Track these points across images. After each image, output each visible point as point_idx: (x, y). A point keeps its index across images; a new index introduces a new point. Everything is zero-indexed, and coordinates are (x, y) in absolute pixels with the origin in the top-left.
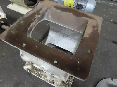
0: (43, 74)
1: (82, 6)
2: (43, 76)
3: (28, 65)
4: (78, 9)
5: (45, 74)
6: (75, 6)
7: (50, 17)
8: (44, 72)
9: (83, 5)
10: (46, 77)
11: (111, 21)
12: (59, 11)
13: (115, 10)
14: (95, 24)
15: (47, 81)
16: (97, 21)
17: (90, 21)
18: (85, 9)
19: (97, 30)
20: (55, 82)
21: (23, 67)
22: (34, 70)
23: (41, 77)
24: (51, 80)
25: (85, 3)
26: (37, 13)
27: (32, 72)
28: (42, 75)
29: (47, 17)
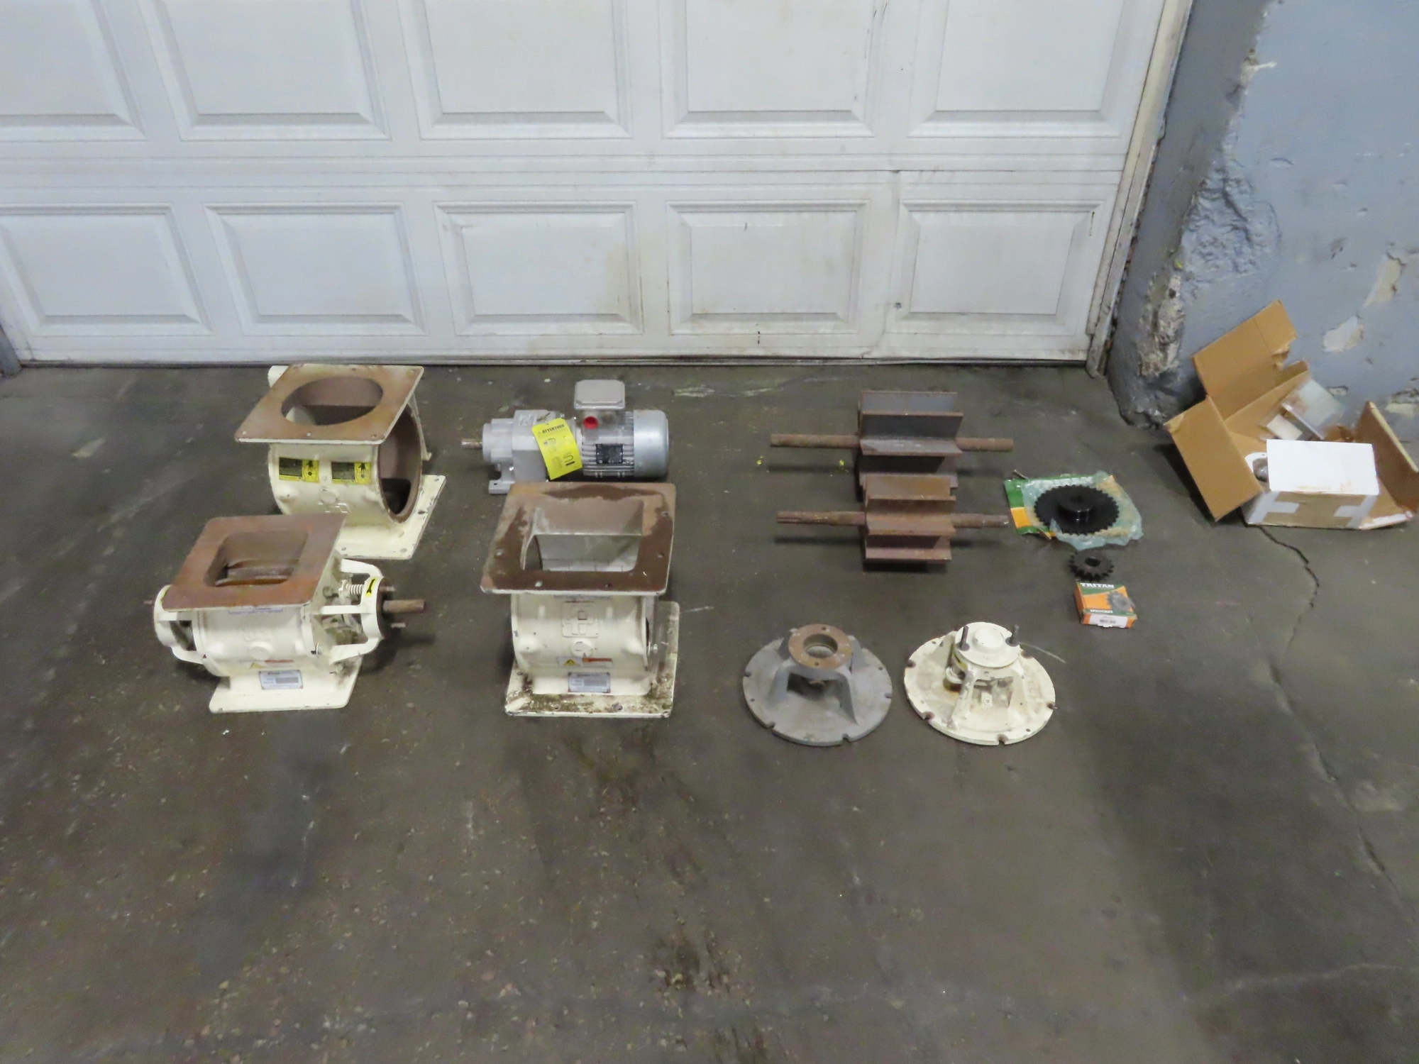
0: (578, 700)
1: (619, 447)
2: (579, 707)
3: (516, 698)
4: (605, 462)
5: (584, 698)
6: (590, 456)
7: (545, 522)
8: (577, 696)
9: (620, 442)
10: (591, 704)
11: (759, 463)
12: (565, 501)
13: (766, 409)
14: (659, 505)
15: (599, 711)
16: (663, 496)
17: (647, 500)
18: (632, 455)
19: (667, 514)
20: (624, 706)
21: (504, 709)
22: (545, 704)
23: (577, 710)
24: (608, 705)
25: (624, 435)
26: (517, 522)
27: (541, 709)
28: (575, 704)
29: (537, 525)
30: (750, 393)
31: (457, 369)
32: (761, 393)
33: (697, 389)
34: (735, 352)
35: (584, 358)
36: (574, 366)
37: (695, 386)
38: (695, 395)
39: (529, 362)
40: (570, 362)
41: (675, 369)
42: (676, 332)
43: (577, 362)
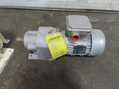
1: (84, 47)
6: (71, 50)
30: (109, 21)
31: (28, 10)
32: (112, 21)
33: (93, 19)
34: (103, 9)
35: (61, 9)
36: (58, 11)
37: (92, 18)
38: (93, 21)
39: (47, 9)
40: (57, 10)
41: (85, 13)
42: (88, 2)
43: (59, 10)
